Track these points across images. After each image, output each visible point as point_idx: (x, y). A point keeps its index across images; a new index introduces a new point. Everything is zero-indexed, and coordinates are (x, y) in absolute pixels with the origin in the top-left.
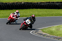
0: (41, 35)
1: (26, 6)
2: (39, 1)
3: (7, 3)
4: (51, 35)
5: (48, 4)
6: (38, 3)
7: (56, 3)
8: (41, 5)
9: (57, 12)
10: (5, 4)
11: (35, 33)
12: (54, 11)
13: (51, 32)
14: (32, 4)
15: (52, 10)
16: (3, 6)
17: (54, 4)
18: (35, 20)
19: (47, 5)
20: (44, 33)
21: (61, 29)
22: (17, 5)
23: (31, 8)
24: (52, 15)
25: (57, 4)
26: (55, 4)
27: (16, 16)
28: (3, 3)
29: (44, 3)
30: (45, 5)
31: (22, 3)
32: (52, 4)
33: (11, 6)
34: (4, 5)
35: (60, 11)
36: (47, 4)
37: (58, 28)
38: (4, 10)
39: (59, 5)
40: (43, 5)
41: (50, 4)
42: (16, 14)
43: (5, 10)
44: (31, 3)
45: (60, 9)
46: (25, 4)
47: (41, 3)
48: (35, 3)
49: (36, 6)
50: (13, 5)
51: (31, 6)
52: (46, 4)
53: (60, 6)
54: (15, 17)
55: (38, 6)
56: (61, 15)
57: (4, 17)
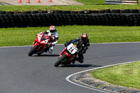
0: (91, 84)
1: (56, 19)
2: (86, 9)
3: (13, 13)
4: (113, 86)
5: (107, 15)
6: (83, 12)
7: (123, 12)
8: (91, 16)
9: (127, 32)
10: (9, 15)
11: (77, 79)
12: (120, 31)
13: (114, 79)
14: (70, 16)
15: (116, 27)
16: (5, 19)
17: (120, 15)
18: (89, 45)
19: (103, 16)
20: (97, 81)
21: (136, 72)
22: (36, 16)
23: (69, 24)
24: (115, 39)
25: (127, 15)
26: (121, 14)
28: (5, 13)
29: (97, 12)
30: (99, 16)
31: (46, 12)
32: (115, 16)
33: (23, 18)
34: (7, 16)
35: (134, 30)
36: (105, 14)
37: (128, 69)
38: (6, 27)
39: (132, 16)
40: (95, 17)
41: (111, 15)
42: (50, 34)
43: (9, 29)
44: (69, 12)
45: (134, 25)
46: (53, 15)
47: (91, 12)
48: (77, 12)
49: (80, 18)
50: (26, 16)
51: (68, 19)
52: (101, 14)
53: (133, 18)
55: (84, 18)
56: (136, 39)
57: (8, 44)
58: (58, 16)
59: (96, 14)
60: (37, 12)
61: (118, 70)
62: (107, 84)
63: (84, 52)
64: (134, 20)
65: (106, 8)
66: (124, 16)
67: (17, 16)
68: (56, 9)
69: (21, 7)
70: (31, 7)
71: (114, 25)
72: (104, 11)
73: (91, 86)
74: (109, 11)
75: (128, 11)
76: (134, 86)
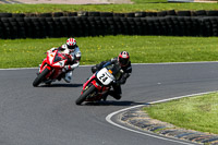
0: (146, 126)
1: (90, 25)
2: (137, 9)
3: (23, 15)
4: (179, 129)
5: (170, 19)
6: (132, 15)
7: (195, 14)
8: (145, 21)
9: (202, 46)
10: (18, 19)
11: (123, 119)
12: (191, 43)
13: (181, 119)
14: (113, 20)
15: (184, 39)
16: (10, 26)
17: (190, 20)
18: (130, 70)
19: (164, 21)
20: (155, 122)
21: (214, 108)
22: (59, 20)
23: (110, 34)
24: (183, 57)
25: (201, 18)
26: (192, 18)
27: (68, 56)
28: (10, 15)
29: (155, 14)
30: (158, 21)
31: (76, 14)
32: (183, 20)
33: (40, 25)
34: (15, 20)
36: (167, 17)
37: (202, 103)
38: (13, 38)
39: (209, 20)
40: (152, 22)
41: (176, 19)
42: (67, 51)
43: (16, 40)
44: (111, 15)
45: (211, 35)
47: (144, 14)
48: (123, 15)
49: (128, 24)
50: (44, 20)
51: (109, 25)
52: (162, 18)
53: (211, 24)
54: (63, 62)
55: (135, 24)
56: (215, 57)
57: (15, 64)
58: (94, 20)
59: (153, 18)
60: (61, 14)
61: (188, 105)
62: (170, 127)
63: (124, 82)
64: (212, 28)
65: (169, 8)
66: (196, 20)
67: (30, 21)
68: (91, 9)
69: (35, 6)
70: (51, 6)
71: (181, 35)
72: (165, 13)
73: (145, 129)
74: (173, 13)
75: (203, 13)
76: (212, 129)
